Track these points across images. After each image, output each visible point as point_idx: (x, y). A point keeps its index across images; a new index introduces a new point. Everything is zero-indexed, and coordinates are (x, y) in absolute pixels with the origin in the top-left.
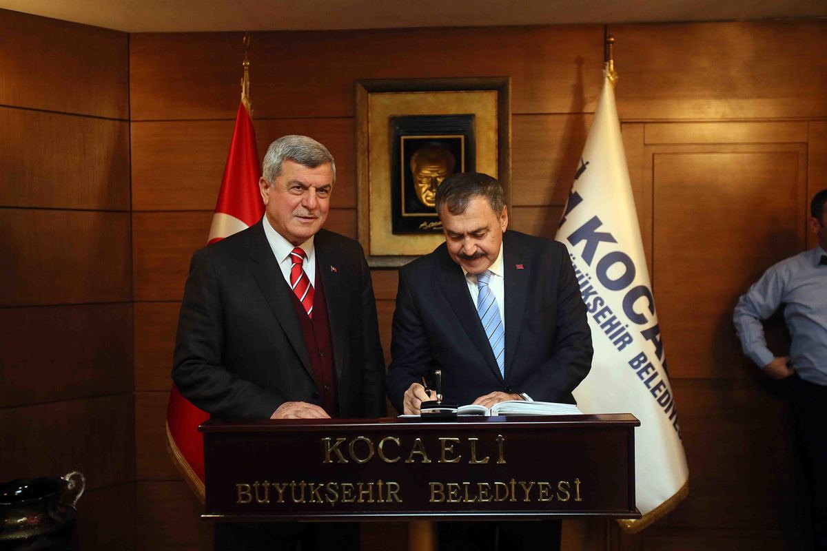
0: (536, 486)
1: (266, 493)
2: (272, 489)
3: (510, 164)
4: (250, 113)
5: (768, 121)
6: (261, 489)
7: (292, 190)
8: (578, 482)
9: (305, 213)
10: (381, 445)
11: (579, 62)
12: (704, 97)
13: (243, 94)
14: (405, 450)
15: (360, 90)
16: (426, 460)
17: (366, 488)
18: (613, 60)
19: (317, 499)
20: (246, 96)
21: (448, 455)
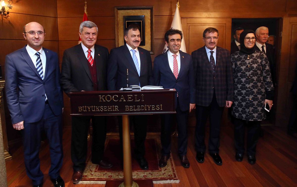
0: (151, 106)
1: (86, 109)
2: (87, 108)
3: (154, 28)
4: (87, 15)
5: (217, 18)
6: (84, 108)
7: (86, 34)
8: (161, 105)
9: (90, 39)
10: (113, 97)
11: (171, 2)
12: (202, 12)
13: (85, 10)
14: (119, 98)
15: (116, 9)
16: (124, 101)
17: (110, 107)
18: (179, 2)
19: (98, 110)
20: (86, 11)
21: (130, 99)
